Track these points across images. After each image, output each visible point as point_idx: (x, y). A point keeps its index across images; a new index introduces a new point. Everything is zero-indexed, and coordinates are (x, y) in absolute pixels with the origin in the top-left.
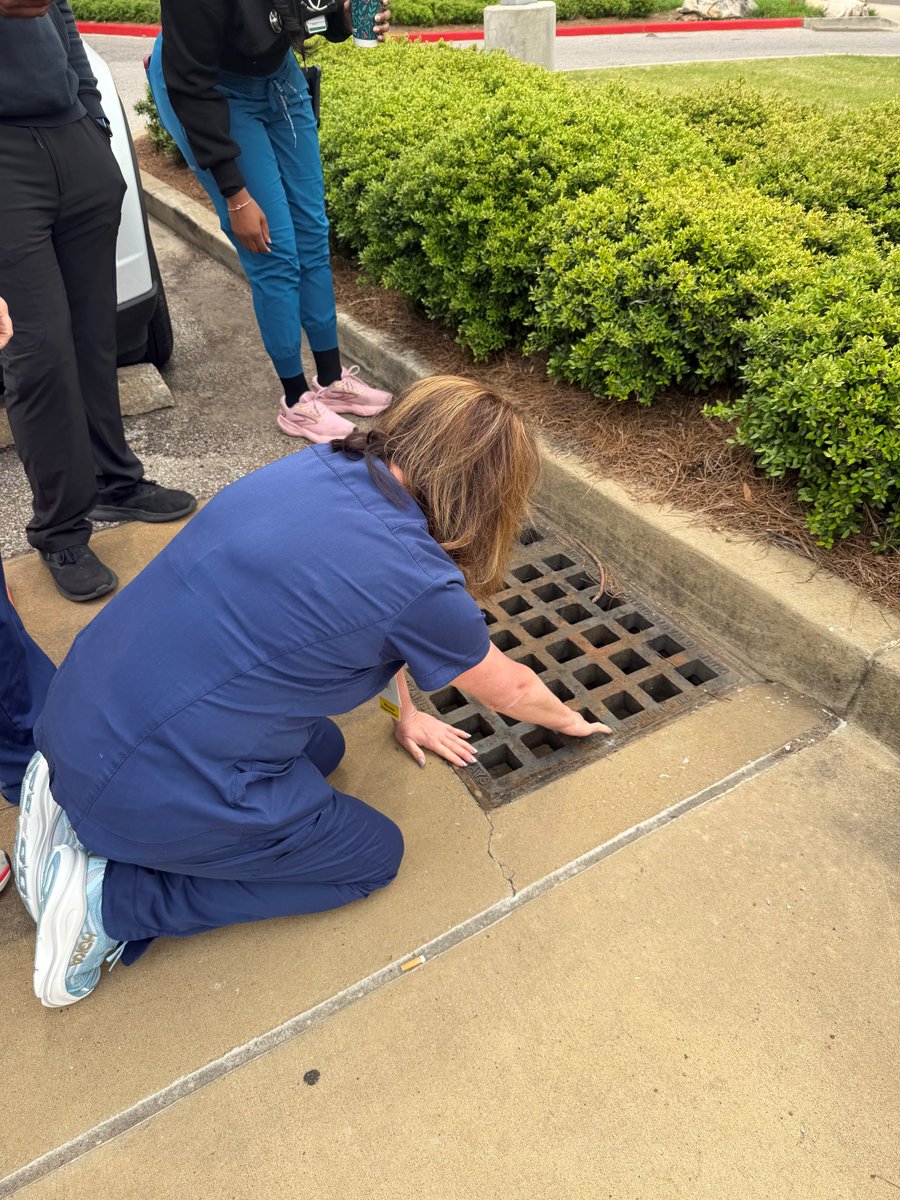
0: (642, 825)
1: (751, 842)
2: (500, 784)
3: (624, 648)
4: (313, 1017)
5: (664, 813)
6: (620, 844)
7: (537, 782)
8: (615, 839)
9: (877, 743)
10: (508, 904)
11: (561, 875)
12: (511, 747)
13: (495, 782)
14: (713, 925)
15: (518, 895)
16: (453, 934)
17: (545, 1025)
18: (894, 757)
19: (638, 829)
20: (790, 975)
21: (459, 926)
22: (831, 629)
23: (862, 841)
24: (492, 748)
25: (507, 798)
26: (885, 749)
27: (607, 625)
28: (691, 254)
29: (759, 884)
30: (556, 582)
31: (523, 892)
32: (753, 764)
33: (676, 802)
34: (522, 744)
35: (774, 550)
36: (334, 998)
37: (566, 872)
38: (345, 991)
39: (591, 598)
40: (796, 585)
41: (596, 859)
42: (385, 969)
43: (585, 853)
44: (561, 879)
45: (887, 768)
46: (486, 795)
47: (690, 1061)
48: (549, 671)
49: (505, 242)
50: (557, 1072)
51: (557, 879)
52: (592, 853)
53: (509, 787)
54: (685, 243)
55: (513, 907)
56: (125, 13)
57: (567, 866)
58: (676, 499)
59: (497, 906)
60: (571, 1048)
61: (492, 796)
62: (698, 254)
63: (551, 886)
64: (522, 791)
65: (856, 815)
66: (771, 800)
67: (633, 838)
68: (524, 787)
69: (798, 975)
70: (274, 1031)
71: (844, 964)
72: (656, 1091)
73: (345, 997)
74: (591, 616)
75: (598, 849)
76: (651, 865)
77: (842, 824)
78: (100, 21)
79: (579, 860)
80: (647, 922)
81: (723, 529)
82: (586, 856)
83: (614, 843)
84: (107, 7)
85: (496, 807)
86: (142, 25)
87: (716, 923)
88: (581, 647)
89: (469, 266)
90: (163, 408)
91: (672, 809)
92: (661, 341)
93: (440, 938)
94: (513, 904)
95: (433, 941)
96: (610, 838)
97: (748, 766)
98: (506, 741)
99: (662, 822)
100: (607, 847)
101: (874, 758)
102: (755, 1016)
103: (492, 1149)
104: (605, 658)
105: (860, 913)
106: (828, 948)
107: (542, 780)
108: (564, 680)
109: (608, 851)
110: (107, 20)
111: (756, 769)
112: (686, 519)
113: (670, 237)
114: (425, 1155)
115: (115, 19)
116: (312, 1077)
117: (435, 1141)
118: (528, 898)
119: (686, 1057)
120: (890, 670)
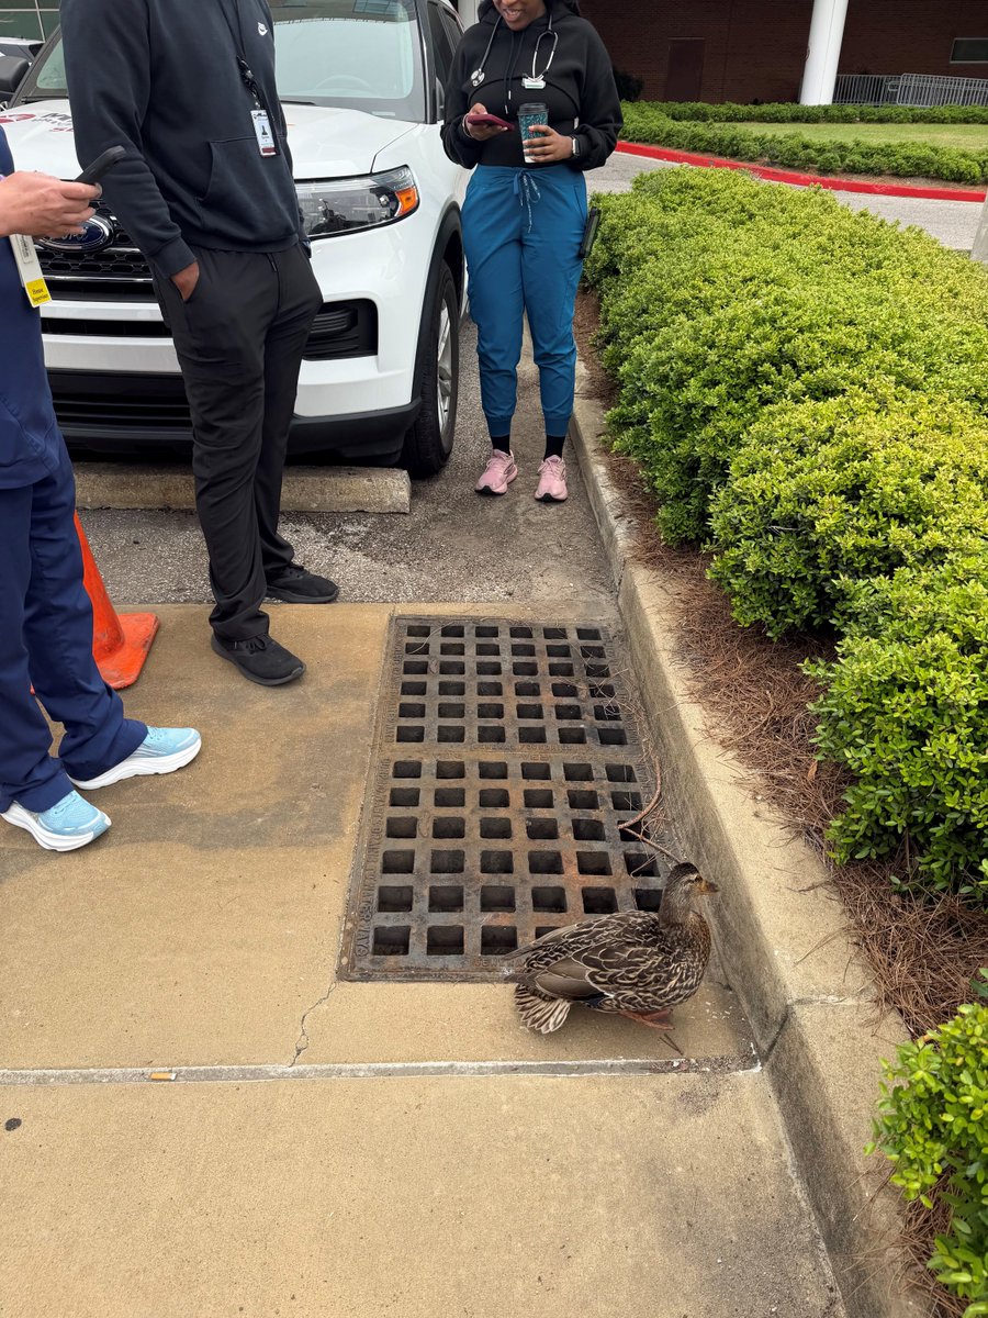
0: (458, 1064)
1: (545, 1136)
2: (372, 962)
3: (607, 886)
4: (57, 1078)
5: (490, 1064)
6: (424, 1071)
7: (405, 976)
8: (422, 1065)
9: (775, 1107)
10: (280, 1071)
11: (345, 1071)
12: (413, 931)
13: (370, 957)
14: (432, 1193)
15: (294, 1068)
16: (214, 1071)
17: (208, 1193)
18: (781, 1132)
19: (452, 1066)
20: (458, 1285)
21: (225, 1067)
22: (776, 953)
23: (659, 1200)
24: (396, 924)
25: (366, 977)
26: (779, 1119)
27: (610, 855)
28: (854, 492)
29: (512, 1181)
30: (599, 792)
31: (301, 1068)
32: (623, 1061)
33: (510, 1060)
34: (425, 935)
35: (800, 843)
36: (84, 1071)
37: (352, 1070)
38: (96, 1071)
39: (619, 823)
40: (783, 890)
41: (389, 1073)
42: (140, 1070)
43: (383, 1062)
44: (343, 1074)
45: (762, 1139)
46: (352, 965)
47: (294, 1303)
48: (514, 875)
49: (721, 432)
50: (180, 1238)
51: (340, 1072)
52: (390, 1065)
53: (377, 968)
54: (852, 478)
55: (282, 1076)
56: (656, 136)
57: (357, 1066)
58: (744, 749)
59: (269, 1068)
60: (210, 1227)
61: (356, 969)
62: (861, 492)
63: (329, 1076)
64: (386, 978)
65: (680, 1169)
66: (605, 1106)
67: (440, 1071)
68: (390, 975)
69: (465, 1290)
70: (23, 1072)
71: (520, 1309)
72: (241, 1309)
73: (93, 1075)
74: (604, 840)
75: (398, 1065)
76: (429, 1105)
77: (654, 1171)
78: (631, 140)
79: (373, 1065)
80: (376, 1154)
81: (762, 800)
82: (382, 1066)
83: (419, 1068)
84: (641, 128)
85: (350, 981)
86: (668, 150)
87: (437, 1193)
88: (565, 865)
89: (683, 448)
90: (398, 513)
91: (501, 1064)
92: (793, 576)
93: (202, 1068)
94: (283, 1073)
95: (194, 1068)
96: (417, 1061)
97: (615, 1061)
98: (413, 924)
99: (480, 1071)
100: (408, 1067)
101: (757, 1123)
102: (388, 1301)
103: (76, 1268)
104: (578, 888)
105: (585, 1270)
106: (519, 1283)
107: (412, 976)
108: (518, 892)
109: (405, 1072)
110: (637, 141)
111: (623, 1068)
112: (737, 775)
113: (840, 467)
114: (28, 1238)
115: (646, 141)
116: (13, 1124)
117: (45, 1233)
118: (301, 1075)
119: (293, 1298)
120: (800, 1025)
